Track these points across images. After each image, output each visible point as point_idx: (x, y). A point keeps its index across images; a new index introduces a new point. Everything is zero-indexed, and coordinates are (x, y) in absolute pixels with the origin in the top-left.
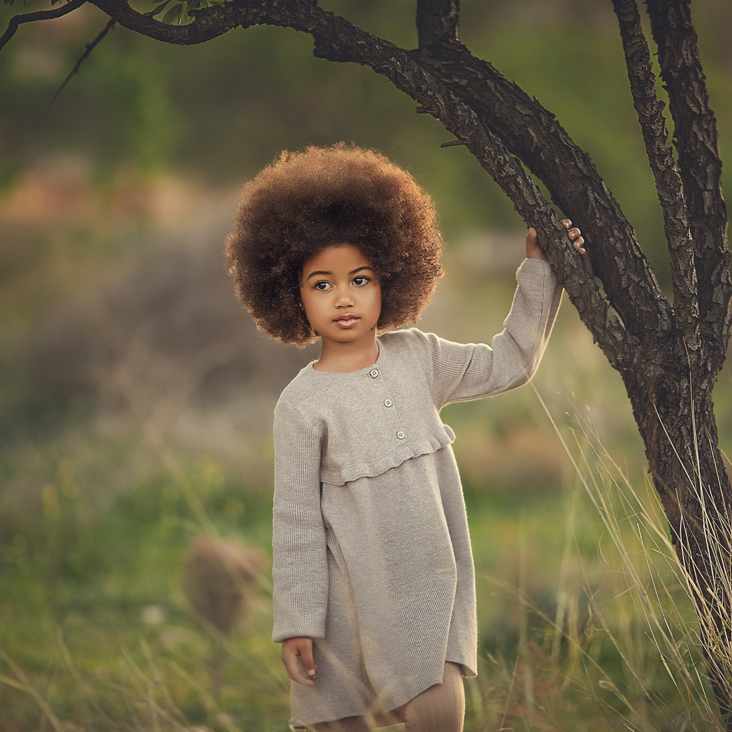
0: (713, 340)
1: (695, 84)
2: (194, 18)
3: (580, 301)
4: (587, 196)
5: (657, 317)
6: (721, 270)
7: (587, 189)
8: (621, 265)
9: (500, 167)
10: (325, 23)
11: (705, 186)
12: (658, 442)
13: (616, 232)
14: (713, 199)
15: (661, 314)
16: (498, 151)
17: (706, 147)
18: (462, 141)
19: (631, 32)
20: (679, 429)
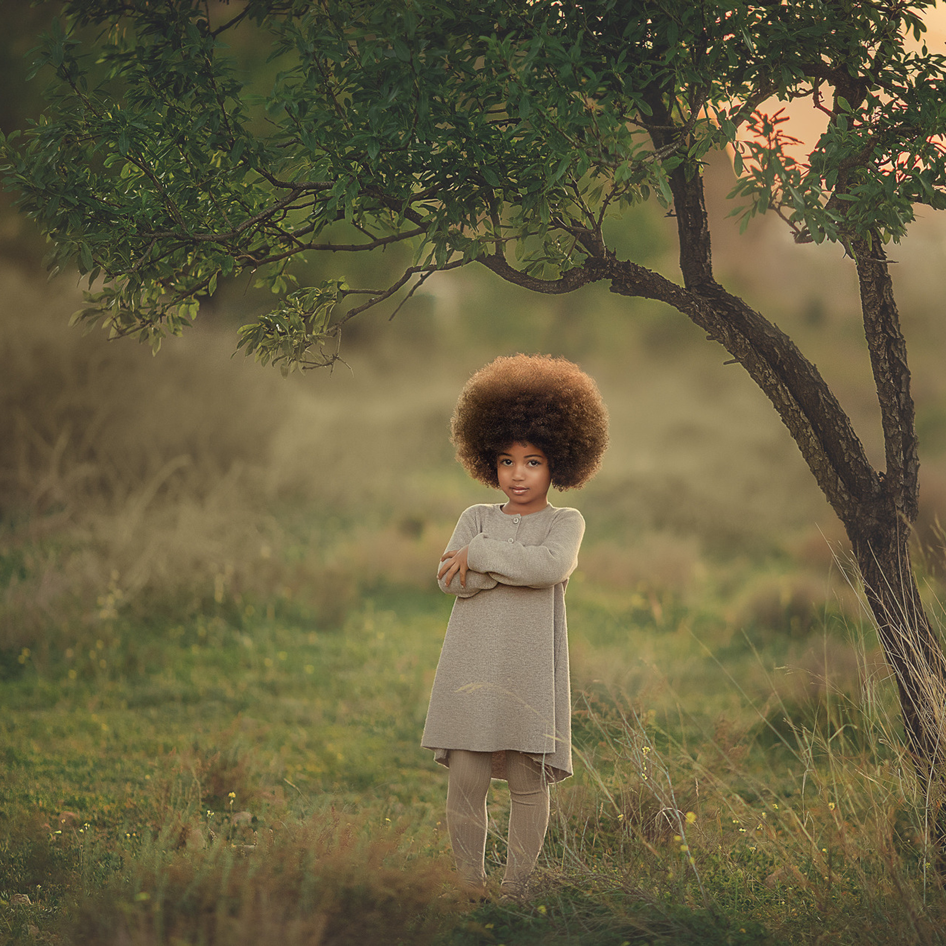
0: (911, 499)
1: (892, 317)
2: (562, 277)
3: (820, 472)
4: (818, 396)
5: (870, 483)
6: (913, 449)
7: (818, 391)
8: (844, 447)
9: (766, 379)
10: (648, 278)
11: (900, 389)
12: (874, 572)
13: (839, 422)
14: (906, 399)
15: (873, 481)
16: (765, 368)
17: (900, 361)
18: (738, 360)
19: (868, 289)
20: (889, 563)
